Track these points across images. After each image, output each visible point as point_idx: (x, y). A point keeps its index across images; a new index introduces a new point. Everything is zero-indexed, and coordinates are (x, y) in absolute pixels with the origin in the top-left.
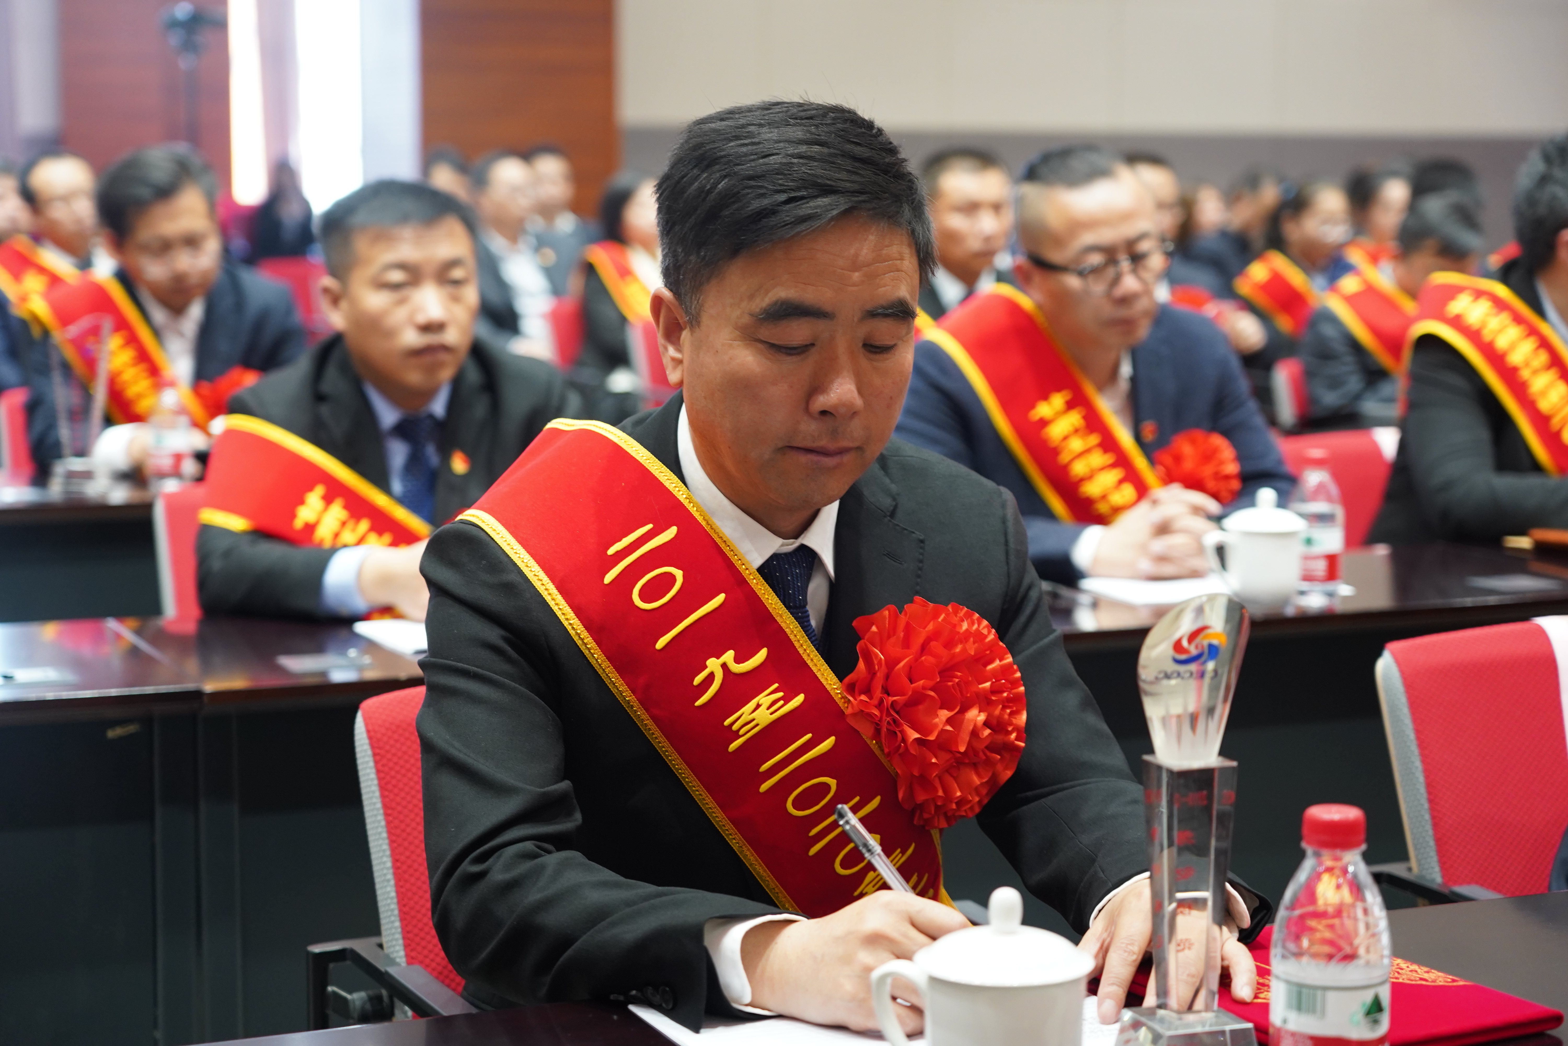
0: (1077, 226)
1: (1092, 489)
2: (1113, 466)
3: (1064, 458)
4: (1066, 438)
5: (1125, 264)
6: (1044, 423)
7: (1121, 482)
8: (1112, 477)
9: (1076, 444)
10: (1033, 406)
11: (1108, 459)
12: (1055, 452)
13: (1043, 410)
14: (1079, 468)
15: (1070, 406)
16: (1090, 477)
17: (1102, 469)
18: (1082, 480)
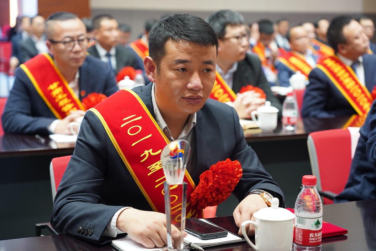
0: (63, 31)
1: (65, 109)
2: (71, 103)
3: (57, 100)
4: (57, 95)
5: (76, 42)
6: (51, 91)
7: (73, 107)
8: (70, 106)
9: (60, 97)
10: (48, 86)
11: (69, 101)
12: (54, 99)
13: (52, 87)
14: (61, 103)
15: (59, 86)
16: (65, 106)
17: (68, 103)
18: (62, 107)
